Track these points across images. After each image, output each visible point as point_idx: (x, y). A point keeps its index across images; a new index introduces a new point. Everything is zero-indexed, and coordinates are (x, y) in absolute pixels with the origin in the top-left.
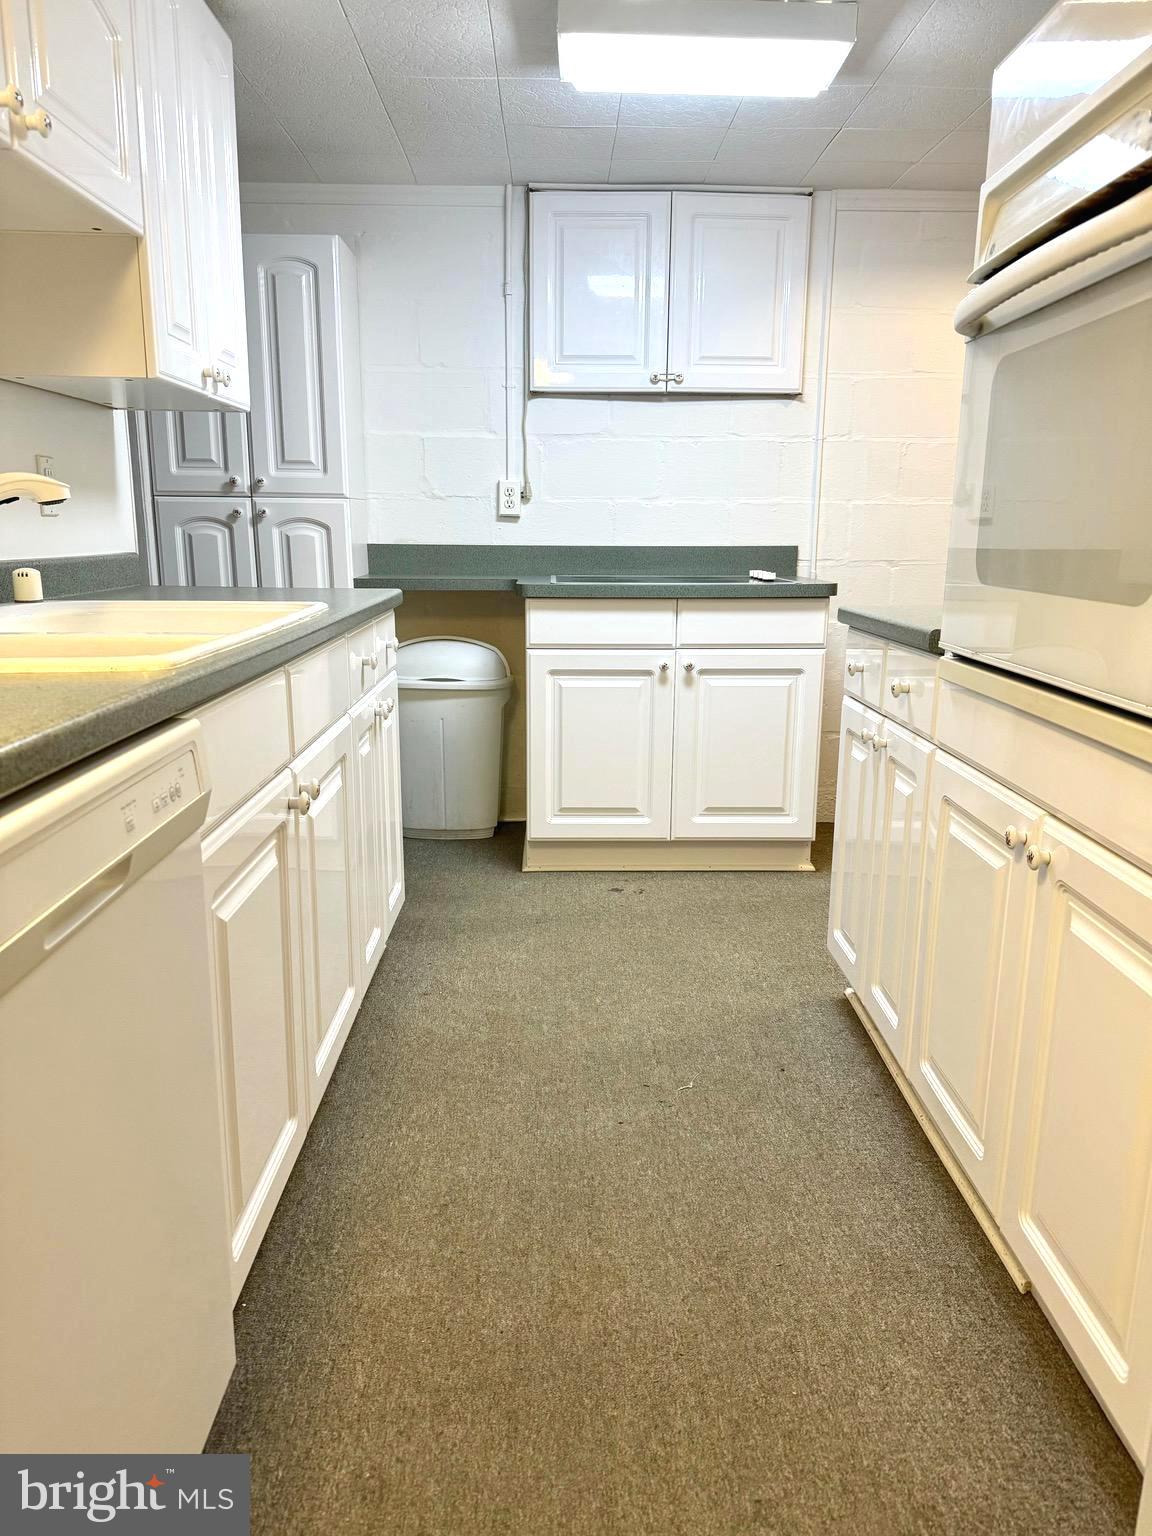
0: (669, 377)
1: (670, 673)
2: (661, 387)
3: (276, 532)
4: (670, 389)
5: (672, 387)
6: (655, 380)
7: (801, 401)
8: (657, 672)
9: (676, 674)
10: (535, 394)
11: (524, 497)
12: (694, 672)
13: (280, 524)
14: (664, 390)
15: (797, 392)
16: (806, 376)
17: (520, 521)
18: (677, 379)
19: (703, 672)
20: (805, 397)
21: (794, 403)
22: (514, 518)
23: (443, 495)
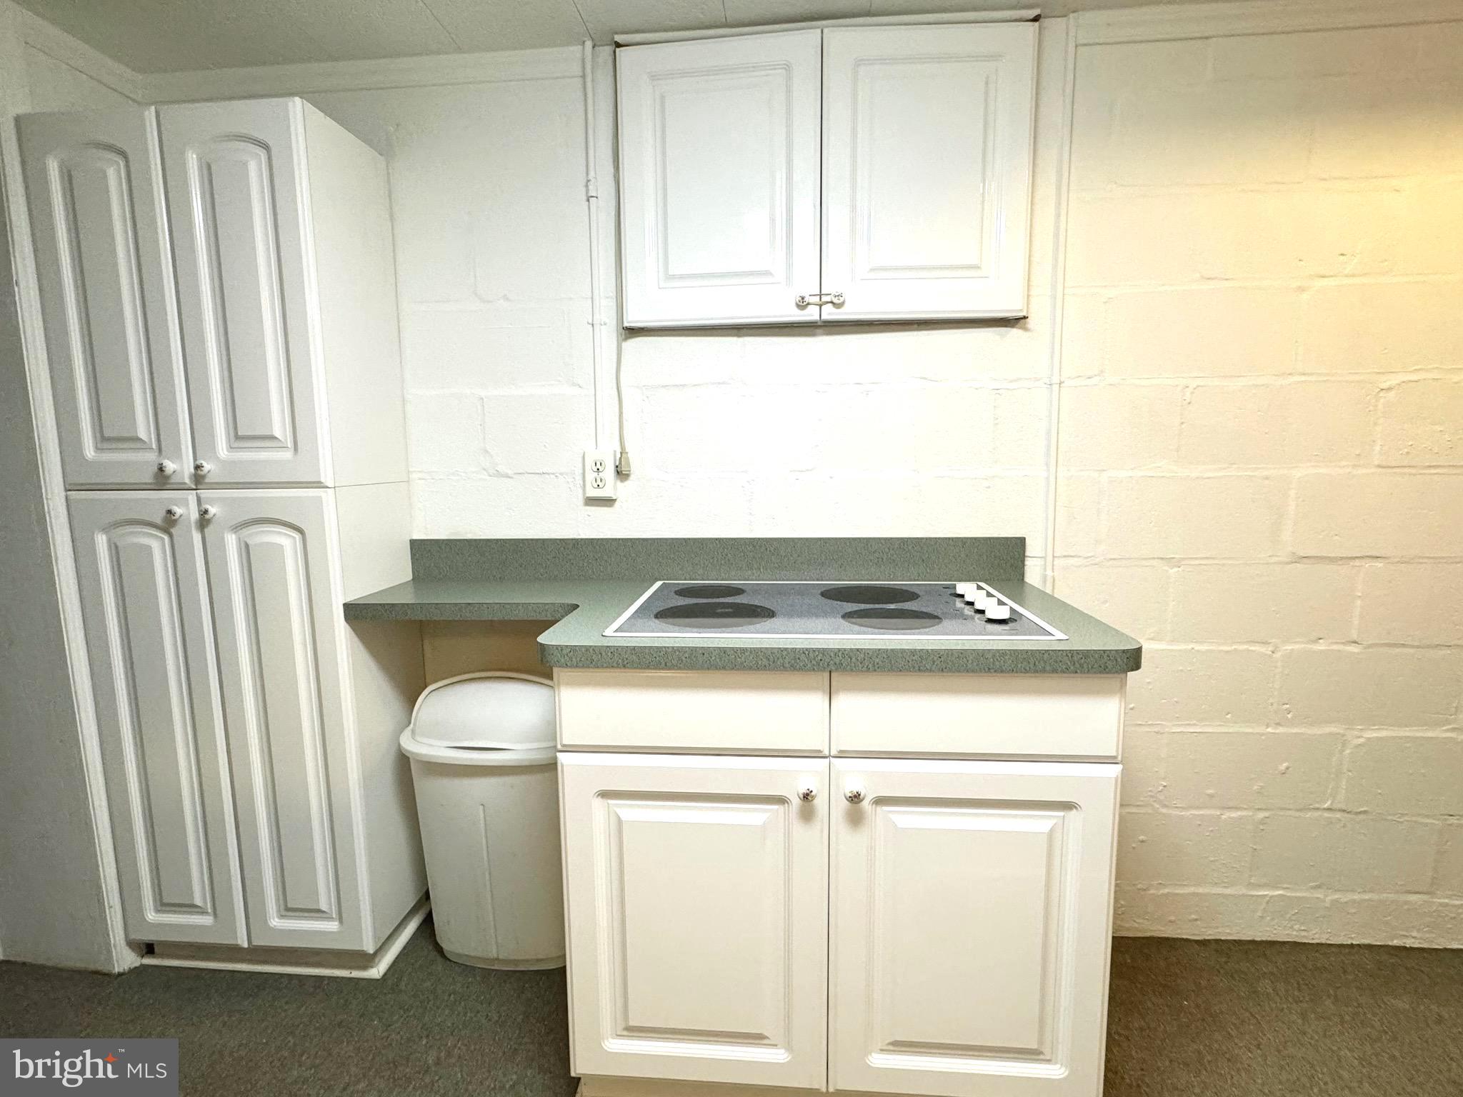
0: (825, 299)
1: (820, 802)
2: (811, 314)
3: (231, 540)
4: (825, 317)
5: (829, 313)
6: (802, 305)
7: (1026, 329)
8: (796, 802)
9: (832, 807)
10: (632, 332)
11: (621, 474)
12: (866, 804)
13: (237, 528)
14: (816, 317)
15: (1021, 314)
16: (1032, 293)
17: (617, 504)
18: (835, 300)
19: (880, 801)
20: (1031, 323)
21: (1014, 332)
22: (608, 502)
23: (510, 472)
